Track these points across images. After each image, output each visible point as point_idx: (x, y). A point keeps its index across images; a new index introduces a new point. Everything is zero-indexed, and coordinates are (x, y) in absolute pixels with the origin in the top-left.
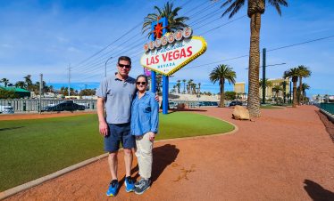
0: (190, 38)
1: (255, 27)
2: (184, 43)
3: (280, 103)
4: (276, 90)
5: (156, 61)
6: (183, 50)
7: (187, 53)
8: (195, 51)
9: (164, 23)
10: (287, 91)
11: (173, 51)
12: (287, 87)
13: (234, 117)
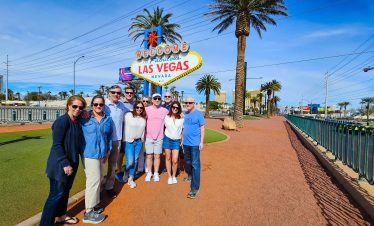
0: (187, 52)
1: (241, 47)
2: (180, 56)
3: (257, 114)
4: (254, 101)
5: (149, 70)
6: (179, 63)
7: (184, 67)
8: (191, 66)
9: (159, 32)
10: (263, 103)
11: (169, 62)
12: (263, 98)
13: (223, 128)
